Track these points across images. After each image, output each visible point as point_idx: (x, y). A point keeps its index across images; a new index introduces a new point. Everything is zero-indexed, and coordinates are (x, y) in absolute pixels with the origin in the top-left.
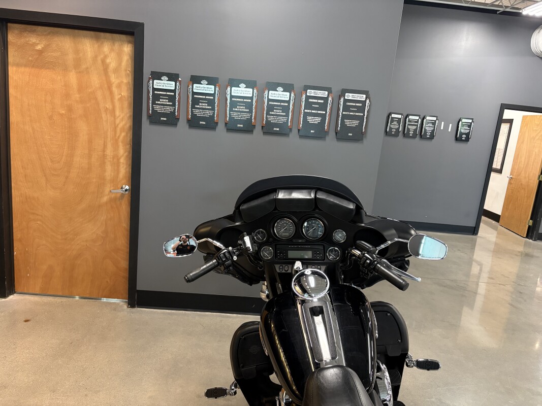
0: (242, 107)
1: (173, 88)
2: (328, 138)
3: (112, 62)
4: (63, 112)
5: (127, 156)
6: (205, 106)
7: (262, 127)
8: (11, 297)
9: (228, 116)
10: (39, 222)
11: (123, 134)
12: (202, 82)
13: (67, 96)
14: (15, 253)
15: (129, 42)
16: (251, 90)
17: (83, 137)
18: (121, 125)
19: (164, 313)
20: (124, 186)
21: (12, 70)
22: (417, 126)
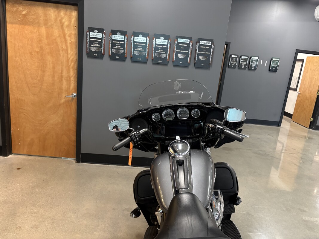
0: (140, 48)
1: (101, 37)
2: (189, 67)
3: (66, 22)
4: (38, 50)
5: (75, 77)
6: (119, 47)
7: (152, 60)
8: (10, 156)
9: (132, 53)
10: (25, 114)
11: (73, 64)
12: (117, 34)
13: (40, 41)
14: (12, 131)
15: (75, 10)
16: (146, 38)
17: (50, 65)
18: (71, 59)
19: (96, 166)
20: (73, 94)
21: (9, 26)
22: (247, 62)
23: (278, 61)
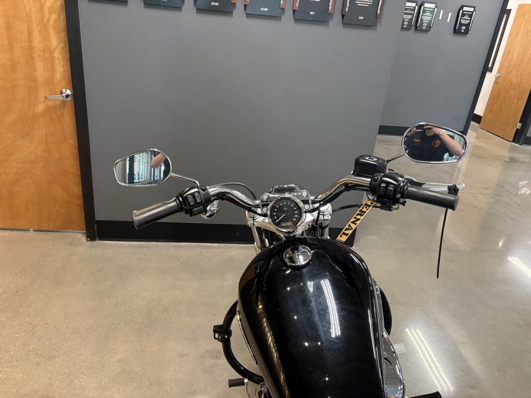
2: (331, 23)
5: (63, 49)
20: (64, 90)
22: (413, 14)
23: (472, 12)
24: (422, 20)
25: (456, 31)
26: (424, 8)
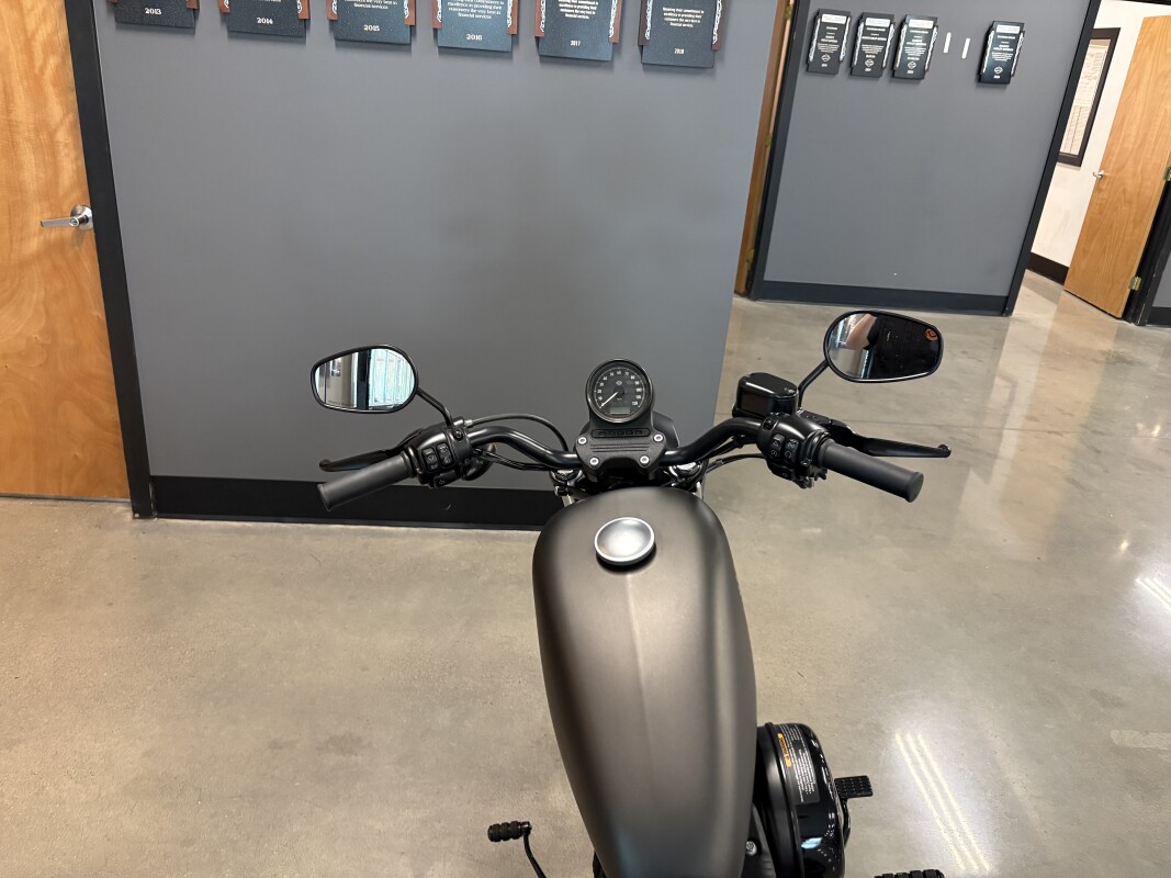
2: (618, 65)
5: (74, 125)
20: (79, 208)
22: (885, 44)
23: (1017, 36)
24: (904, 54)
25: (983, 79)
26: (909, 29)
